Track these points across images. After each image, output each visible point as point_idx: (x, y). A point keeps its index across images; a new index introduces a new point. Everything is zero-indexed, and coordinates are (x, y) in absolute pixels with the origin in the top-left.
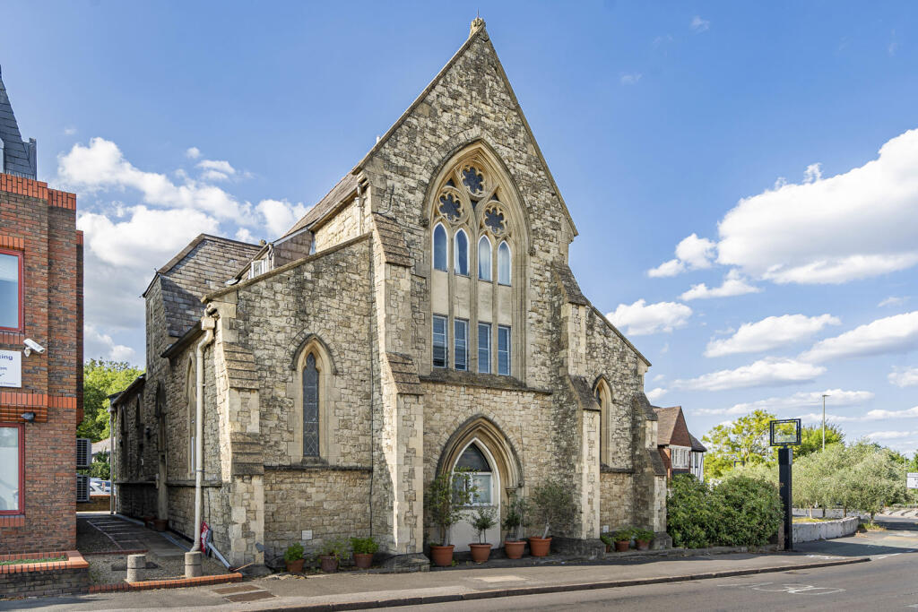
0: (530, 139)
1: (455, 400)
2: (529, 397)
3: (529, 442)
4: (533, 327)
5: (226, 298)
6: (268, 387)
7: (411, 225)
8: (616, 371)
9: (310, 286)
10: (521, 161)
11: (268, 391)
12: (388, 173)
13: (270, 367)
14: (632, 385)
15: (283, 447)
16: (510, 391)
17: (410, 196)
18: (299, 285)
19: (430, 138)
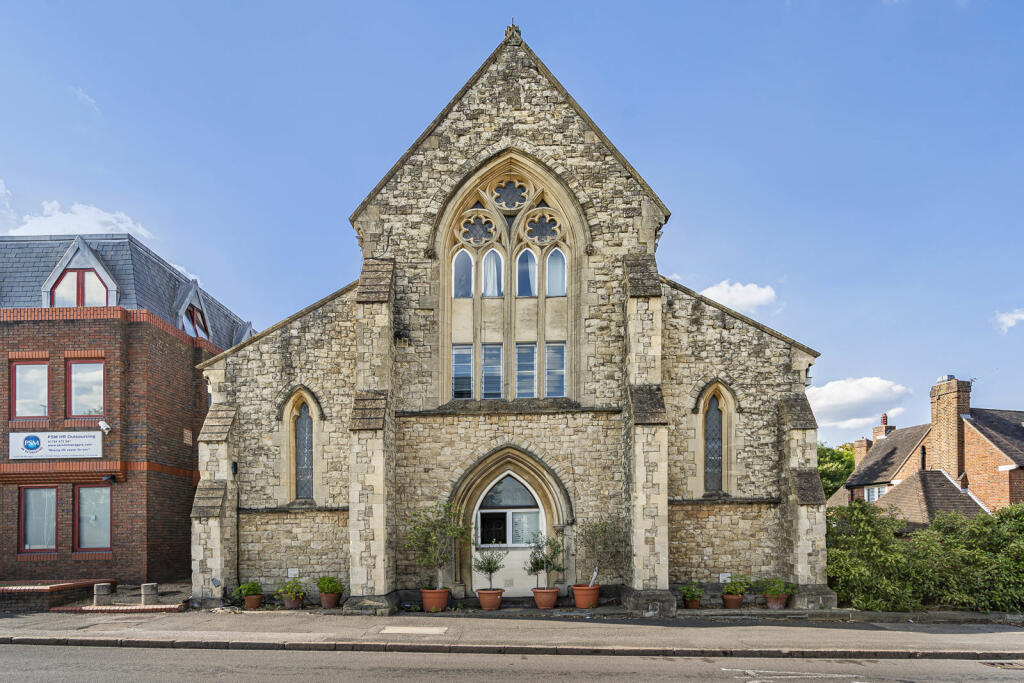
0: (589, 125)
1: (471, 431)
2: (583, 419)
3: (585, 471)
4: (592, 337)
5: (215, 365)
6: (254, 438)
7: (413, 261)
8: (747, 370)
9: (296, 341)
10: (574, 155)
11: (253, 441)
12: (385, 217)
13: (256, 420)
14: (779, 385)
15: (269, 491)
16: (554, 414)
17: (414, 232)
18: (284, 343)
19: (440, 167)
